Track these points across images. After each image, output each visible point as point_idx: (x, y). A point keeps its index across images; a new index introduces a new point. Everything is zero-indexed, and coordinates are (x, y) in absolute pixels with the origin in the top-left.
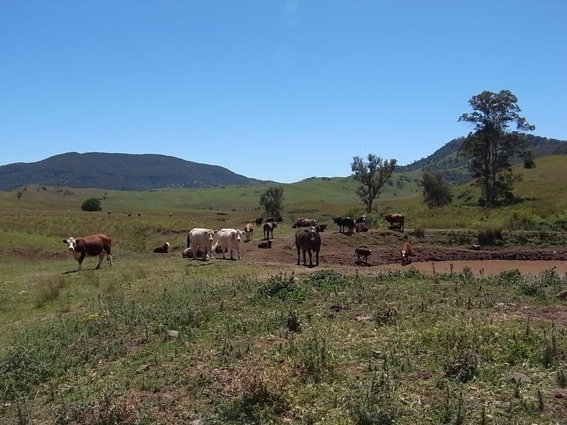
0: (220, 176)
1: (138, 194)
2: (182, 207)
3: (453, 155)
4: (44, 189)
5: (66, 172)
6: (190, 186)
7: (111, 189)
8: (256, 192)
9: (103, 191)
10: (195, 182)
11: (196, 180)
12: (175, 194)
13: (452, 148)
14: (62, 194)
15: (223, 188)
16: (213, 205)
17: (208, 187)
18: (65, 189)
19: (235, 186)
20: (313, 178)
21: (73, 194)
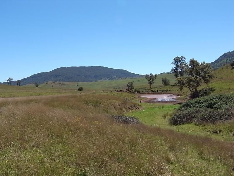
0: (124, 74)
1: (90, 83)
2: (107, 88)
3: (225, 60)
4: (54, 83)
5: (61, 75)
6: (112, 79)
7: (79, 82)
8: (138, 80)
9: (77, 83)
10: (113, 77)
11: (113, 76)
12: (105, 82)
13: (224, 57)
14: (61, 84)
15: (125, 79)
16: (120, 87)
17: (119, 79)
18: (62, 82)
19: (130, 78)
20: (163, 73)
21: (65, 84)
